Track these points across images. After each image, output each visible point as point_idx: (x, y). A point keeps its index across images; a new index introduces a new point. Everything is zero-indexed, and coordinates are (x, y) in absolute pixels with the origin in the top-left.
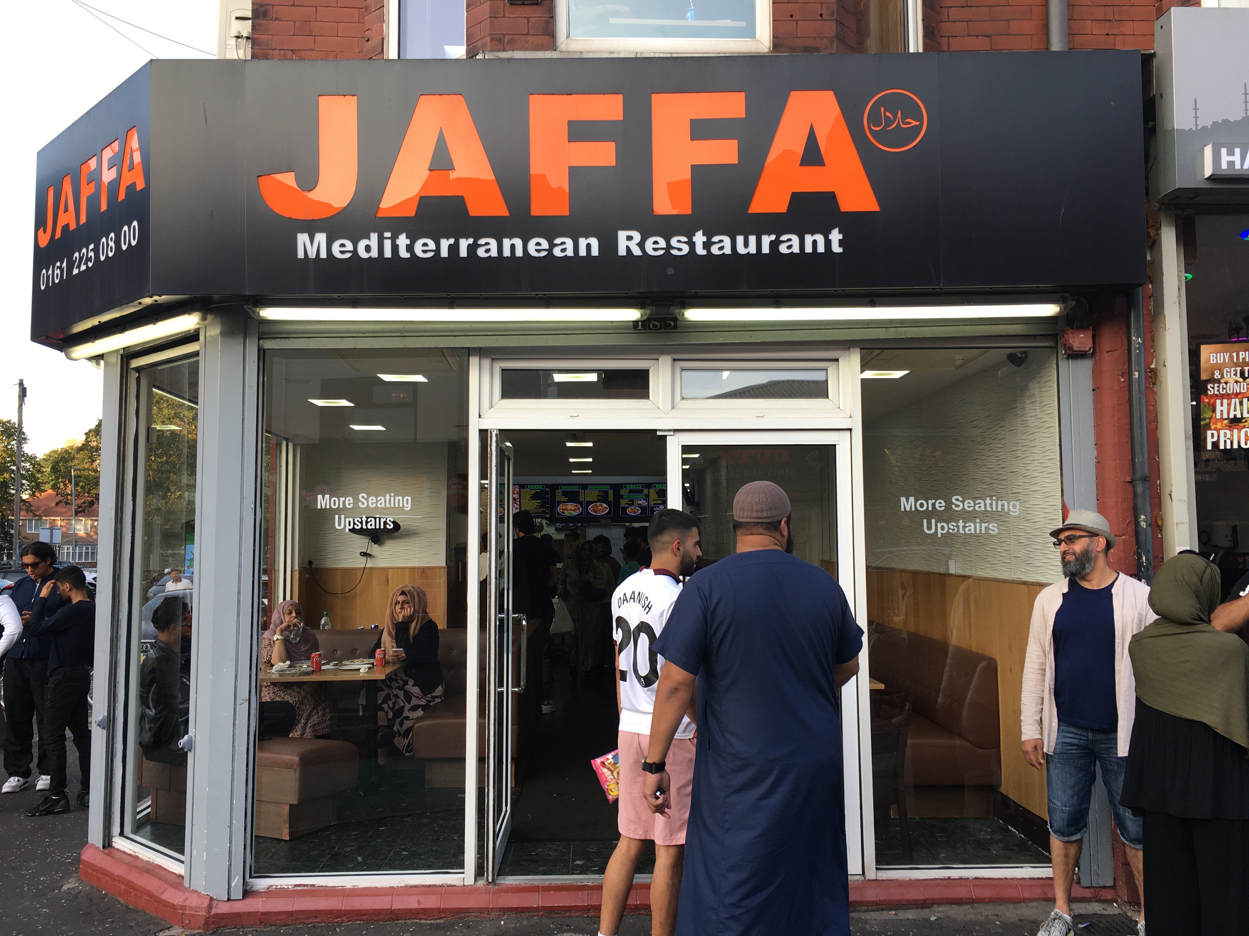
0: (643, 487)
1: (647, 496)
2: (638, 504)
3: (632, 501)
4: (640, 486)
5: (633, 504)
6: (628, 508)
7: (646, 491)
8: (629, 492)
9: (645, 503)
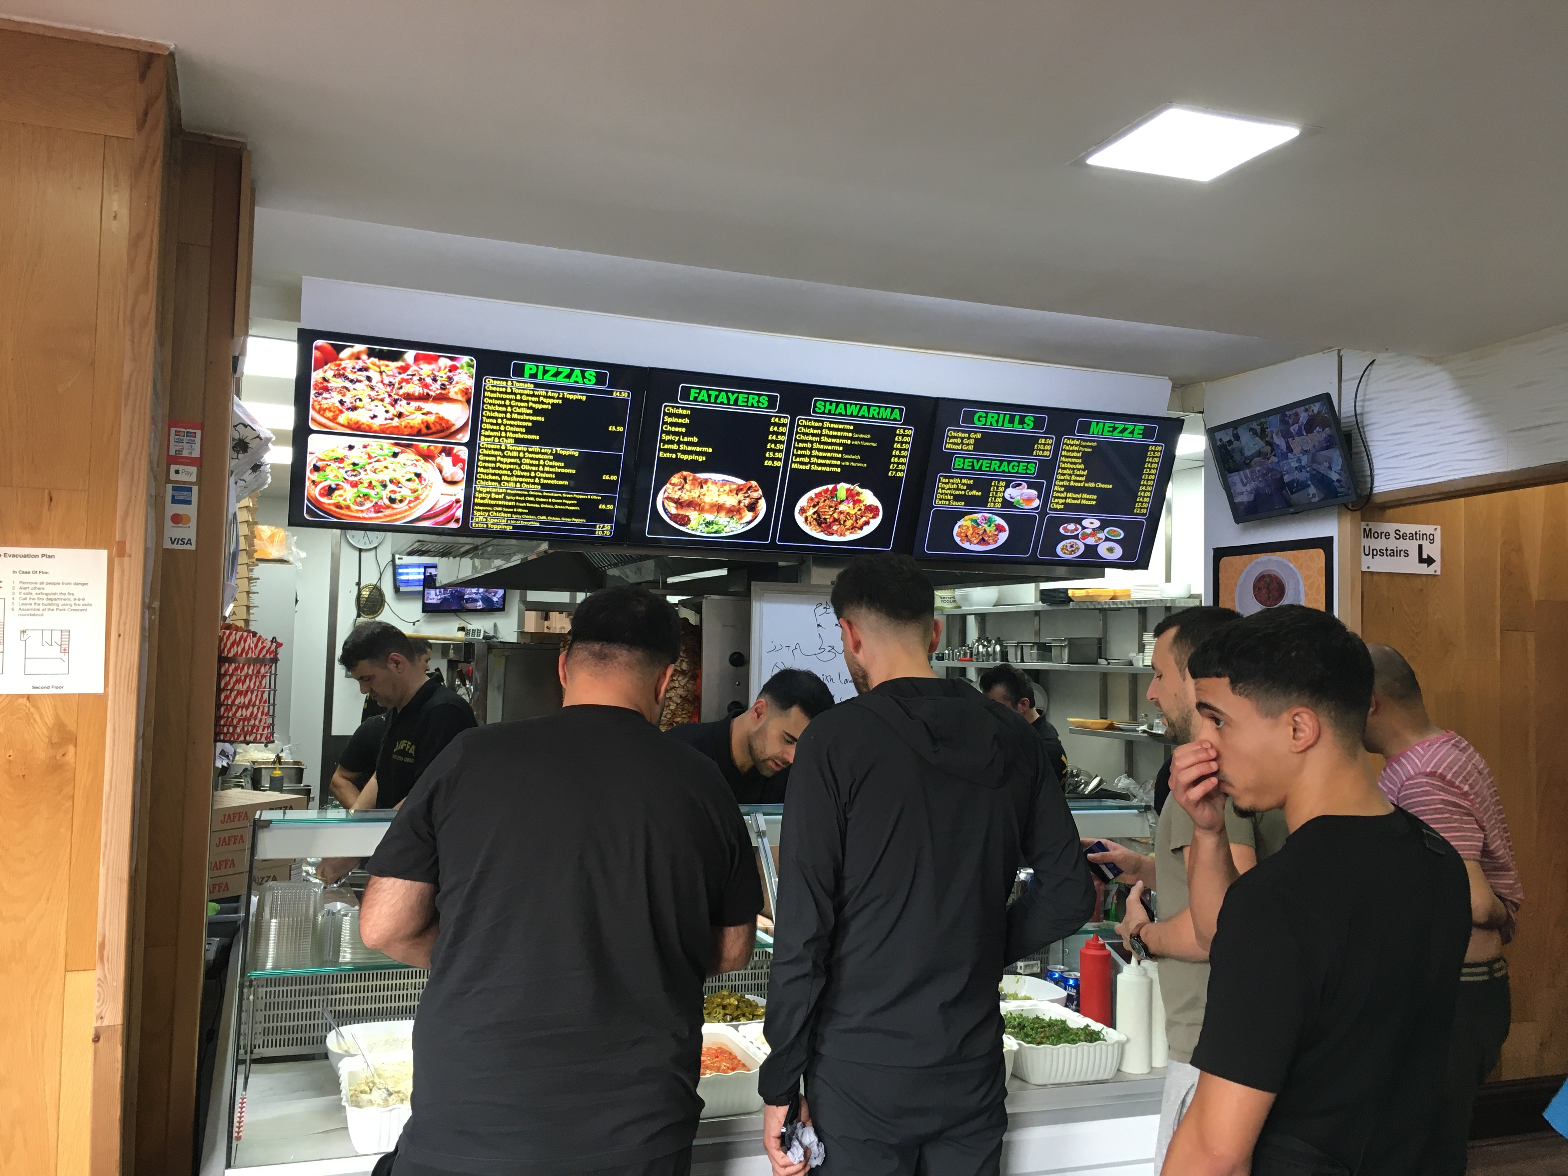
0: (1038, 423)
1: (1048, 469)
2: (1006, 503)
3: (983, 485)
4: (1030, 419)
5: (981, 502)
6: (961, 515)
7: (1044, 448)
8: (979, 445)
9: (1029, 500)
